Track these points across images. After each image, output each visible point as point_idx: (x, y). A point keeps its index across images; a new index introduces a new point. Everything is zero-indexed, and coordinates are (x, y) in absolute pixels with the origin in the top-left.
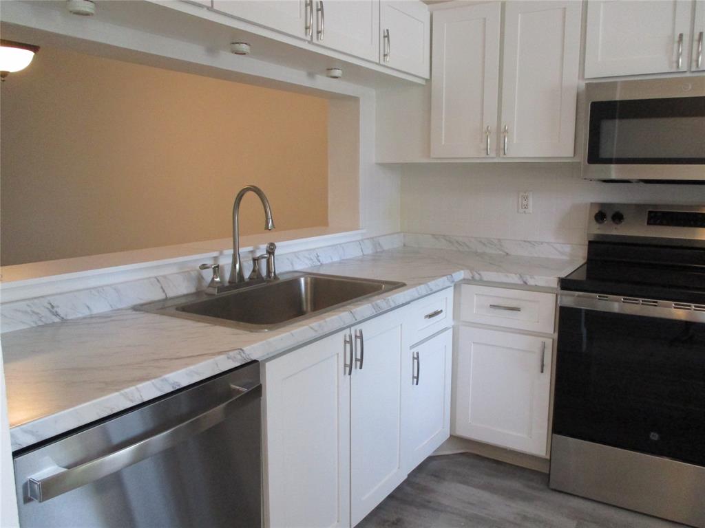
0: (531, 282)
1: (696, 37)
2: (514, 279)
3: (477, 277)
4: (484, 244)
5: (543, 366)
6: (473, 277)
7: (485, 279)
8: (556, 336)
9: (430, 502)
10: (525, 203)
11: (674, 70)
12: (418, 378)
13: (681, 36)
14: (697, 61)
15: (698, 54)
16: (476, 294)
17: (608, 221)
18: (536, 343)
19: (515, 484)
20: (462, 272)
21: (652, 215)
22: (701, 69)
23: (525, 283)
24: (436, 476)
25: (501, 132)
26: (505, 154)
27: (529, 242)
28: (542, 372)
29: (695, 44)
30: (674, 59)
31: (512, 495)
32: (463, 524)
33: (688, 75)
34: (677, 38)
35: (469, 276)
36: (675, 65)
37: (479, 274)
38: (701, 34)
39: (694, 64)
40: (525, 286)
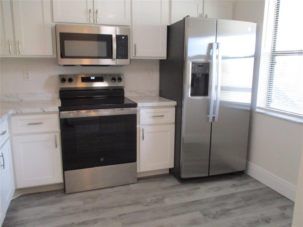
0: (46, 110)
1: (95, 11)
2: (38, 110)
3: (19, 112)
4: (8, 97)
5: (56, 145)
6: (17, 112)
7: (23, 112)
8: (60, 131)
9: (17, 222)
10: (27, 76)
11: (89, 23)
12: (4, 165)
13: (90, 10)
14: (96, 20)
15: (97, 18)
16: (19, 120)
17: (67, 82)
18: (52, 136)
19: (51, 198)
20: (11, 110)
21: (83, 78)
22: (99, 23)
23: (44, 111)
24: (13, 210)
25: (16, 43)
26: (20, 53)
27: (32, 94)
28: (56, 147)
29: (95, 14)
30: (88, 18)
31: (52, 203)
32: (39, 223)
33: (93, 25)
34: (88, 11)
35: (15, 112)
36: (89, 21)
37: (20, 110)
38: (97, 11)
39: (95, 21)
40: (44, 112)
